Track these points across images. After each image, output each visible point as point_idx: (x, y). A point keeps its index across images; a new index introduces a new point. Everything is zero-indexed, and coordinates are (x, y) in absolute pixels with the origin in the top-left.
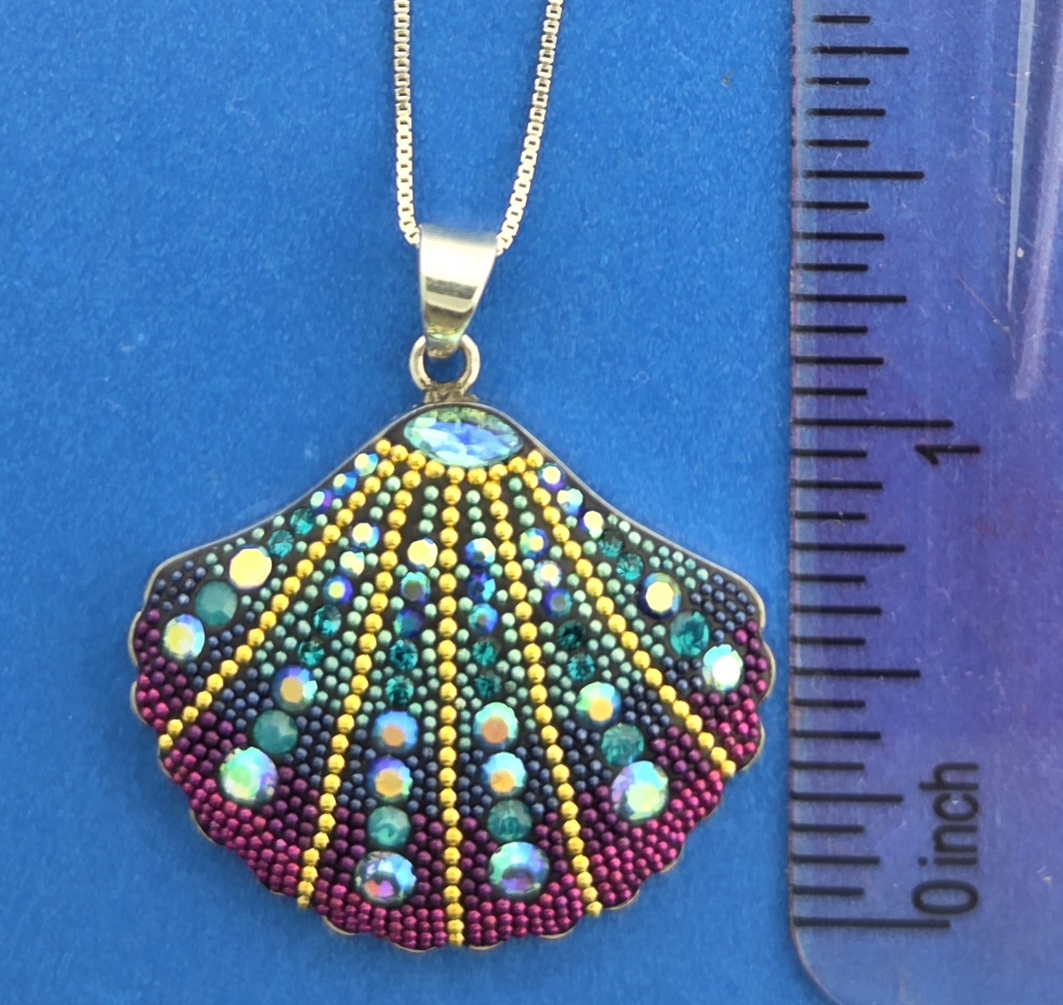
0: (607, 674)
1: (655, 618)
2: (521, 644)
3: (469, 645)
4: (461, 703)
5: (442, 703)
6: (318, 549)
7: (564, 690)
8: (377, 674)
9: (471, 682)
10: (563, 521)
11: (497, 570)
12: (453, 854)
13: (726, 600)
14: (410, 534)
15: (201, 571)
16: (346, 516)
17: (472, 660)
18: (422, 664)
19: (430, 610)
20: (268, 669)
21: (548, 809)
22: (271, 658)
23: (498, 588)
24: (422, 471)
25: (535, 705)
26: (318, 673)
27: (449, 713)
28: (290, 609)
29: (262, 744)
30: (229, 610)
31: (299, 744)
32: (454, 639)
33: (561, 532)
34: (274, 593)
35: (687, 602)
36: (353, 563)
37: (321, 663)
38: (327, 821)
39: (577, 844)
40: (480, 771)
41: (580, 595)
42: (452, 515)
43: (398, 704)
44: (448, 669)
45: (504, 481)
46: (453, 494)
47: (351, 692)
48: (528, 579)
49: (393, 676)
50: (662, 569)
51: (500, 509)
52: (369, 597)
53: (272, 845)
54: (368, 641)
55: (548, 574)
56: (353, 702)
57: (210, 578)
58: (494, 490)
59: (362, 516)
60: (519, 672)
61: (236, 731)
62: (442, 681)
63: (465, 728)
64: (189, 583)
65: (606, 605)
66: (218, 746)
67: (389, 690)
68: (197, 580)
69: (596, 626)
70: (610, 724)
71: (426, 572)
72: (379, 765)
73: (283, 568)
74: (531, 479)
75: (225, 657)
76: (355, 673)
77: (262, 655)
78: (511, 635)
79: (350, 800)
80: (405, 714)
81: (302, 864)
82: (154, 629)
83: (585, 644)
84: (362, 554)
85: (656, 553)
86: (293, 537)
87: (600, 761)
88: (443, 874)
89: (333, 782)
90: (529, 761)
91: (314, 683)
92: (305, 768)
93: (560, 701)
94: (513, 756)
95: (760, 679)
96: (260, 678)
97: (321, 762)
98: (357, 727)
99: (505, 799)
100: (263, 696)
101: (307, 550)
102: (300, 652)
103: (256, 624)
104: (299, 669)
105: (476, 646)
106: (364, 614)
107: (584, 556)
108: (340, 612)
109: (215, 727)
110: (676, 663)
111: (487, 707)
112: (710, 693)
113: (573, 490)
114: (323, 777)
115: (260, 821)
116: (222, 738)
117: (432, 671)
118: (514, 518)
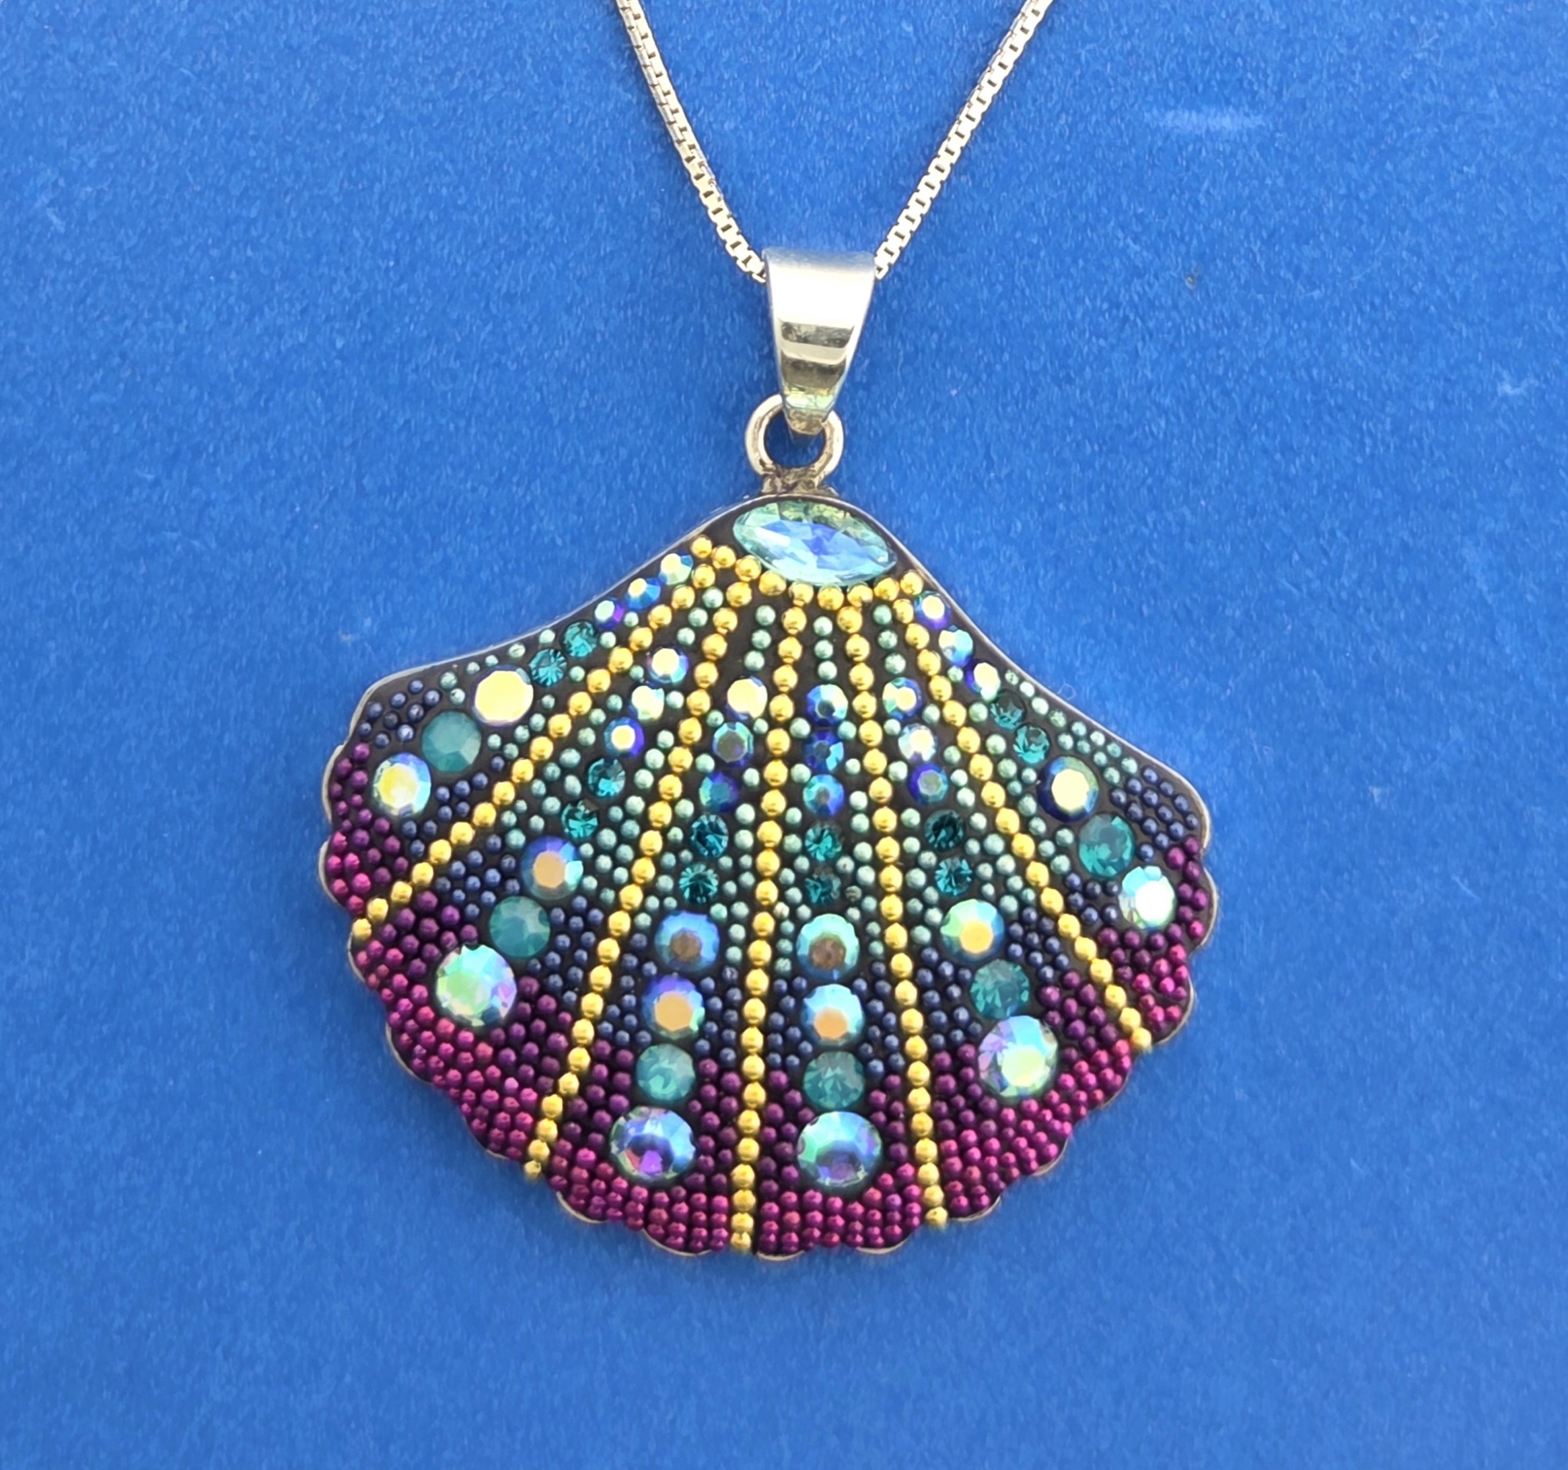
0: (989, 889)
1: (1058, 818)
2: (873, 836)
3: (801, 830)
4: (783, 909)
5: (755, 907)
6: (600, 679)
7: (927, 906)
9: (800, 882)
10: (944, 672)
11: (848, 729)
12: (750, 1120)
13: (1160, 805)
14: (731, 669)
15: (432, 696)
16: (643, 637)
17: (804, 851)
18: (734, 851)
19: (751, 776)
20: (517, 838)
21: (890, 1070)
22: (522, 824)
23: (848, 755)
24: (754, 584)
25: (885, 923)
26: (587, 850)
27: (764, 922)
28: (555, 758)
29: (498, 941)
30: (470, 751)
31: (552, 946)
32: (781, 820)
33: (941, 687)
34: (534, 734)
35: (1106, 802)
36: (648, 703)
37: (593, 838)
38: (580, 1058)
39: (922, 1122)
40: (800, 1005)
41: (960, 777)
42: (791, 649)
43: (695, 904)
44: (769, 861)
45: (867, 609)
46: (795, 619)
47: (631, 881)
48: (890, 747)
49: (690, 865)
50: (1076, 753)
51: (858, 647)
52: (666, 752)
53: (499, 1086)
54: (661, 812)
55: (919, 742)
56: (633, 895)
57: (445, 706)
58: (852, 620)
59: (665, 638)
60: (867, 874)
61: (464, 920)
62: (759, 877)
63: (786, 945)
64: (415, 711)
65: (994, 794)
66: (437, 940)
67: (684, 882)
68: (426, 707)
69: (979, 821)
70: (985, 960)
71: (749, 725)
72: (661, 986)
73: (549, 701)
74: (905, 610)
75: (457, 817)
76: (639, 854)
77: (509, 818)
78: (860, 822)
79: (616, 1030)
80: (703, 918)
81: (538, 1115)
82: (360, 769)
83: (961, 845)
84: (661, 691)
85: (1068, 730)
86: (566, 660)
87: (967, 1008)
88: (733, 1147)
89: (593, 1003)
90: (869, 1000)
91: (580, 863)
92: (556, 980)
93: (921, 920)
94: (847, 990)
95: (1196, 919)
96: (505, 849)
97: (580, 974)
98: (634, 929)
99: (832, 1048)
100: (506, 876)
101: (585, 679)
102: (563, 818)
103: (505, 774)
104: (559, 842)
105: (810, 833)
106: (658, 774)
107: (969, 723)
108: (624, 768)
109: (435, 913)
110: (1084, 884)
111: (818, 919)
112: (1128, 930)
113: (960, 632)
114: (581, 995)
115: (485, 1050)
116: (443, 928)
117: (746, 861)
118: (877, 660)
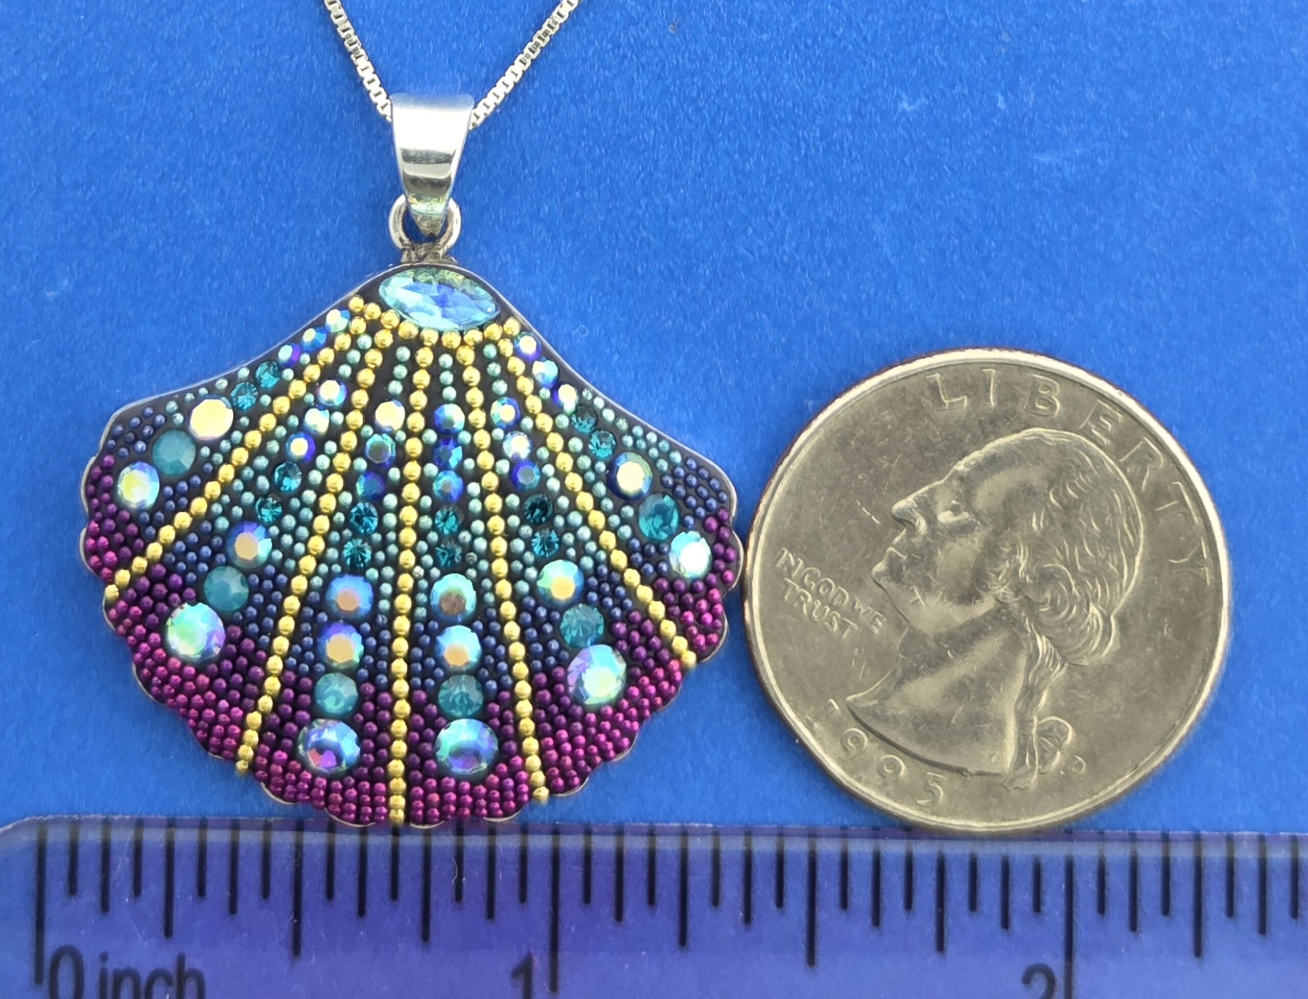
0: (572, 552)
1: (621, 498)
2: (485, 516)
3: (432, 513)
4: (419, 571)
5: (399, 570)
6: (282, 404)
7: (526, 566)
8: (335, 536)
9: (431, 551)
10: (536, 392)
11: (465, 437)
12: (400, 727)
13: (698, 485)
14: (378, 395)
15: (160, 419)
16: (313, 372)
17: (434, 528)
18: (382, 529)
19: (394, 473)
20: (223, 523)
21: (501, 687)
22: (226, 513)
23: (466, 456)
24: (395, 331)
25: (495, 580)
26: (274, 530)
27: (406, 581)
28: (250, 463)
29: (211, 600)
30: (187, 460)
31: (250, 602)
32: (417, 506)
33: (534, 404)
34: (234, 446)
35: (658, 485)
36: (317, 421)
37: (278, 521)
38: (273, 684)
39: (527, 725)
40: (434, 641)
41: (549, 469)
42: (422, 378)
43: (355, 569)
44: (408, 536)
45: (478, 348)
46: (425, 356)
47: (307, 553)
48: (496, 450)
49: (350, 540)
50: (635, 449)
51: (472, 375)
52: (332, 457)
53: (214, 705)
54: (328, 502)
55: (518, 446)
56: (308, 563)
57: (168, 427)
58: (467, 355)
59: (329, 373)
60: (481, 544)
61: (185, 585)
62: (401, 548)
63: (422, 597)
64: (147, 430)
65: (574, 481)
66: (166, 599)
67: (346, 553)
68: (156, 427)
69: (564, 502)
70: (571, 604)
71: (392, 435)
72: (331, 629)
73: (245, 421)
74: (507, 347)
75: (179, 509)
76: (312, 533)
77: (217, 508)
78: (475, 505)
79: (299, 663)
80: (361, 579)
81: (244, 727)
82: (108, 474)
83: (551, 520)
84: (327, 411)
85: (630, 432)
86: (257, 390)
87: (558, 641)
88: (388, 746)
89: (281, 644)
90: (485, 636)
91: (269, 540)
92: (254, 627)
93: (522, 576)
94: (469, 630)
95: (727, 569)
96: (214, 532)
97: (271, 622)
98: (310, 588)
99: (458, 673)
100: (215, 552)
101: (271, 404)
102: (257, 507)
103: (213, 476)
104: (255, 525)
105: (439, 513)
106: (326, 473)
107: (555, 429)
108: (301, 470)
109: (164, 580)
110: (642, 546)
111: (446, 577)
112: (676, 579)
113: (548, 362)
114: (272, 637)
115: (204, 679)
116: (171, 591)
117: (392, 536)
118: (486, 385)
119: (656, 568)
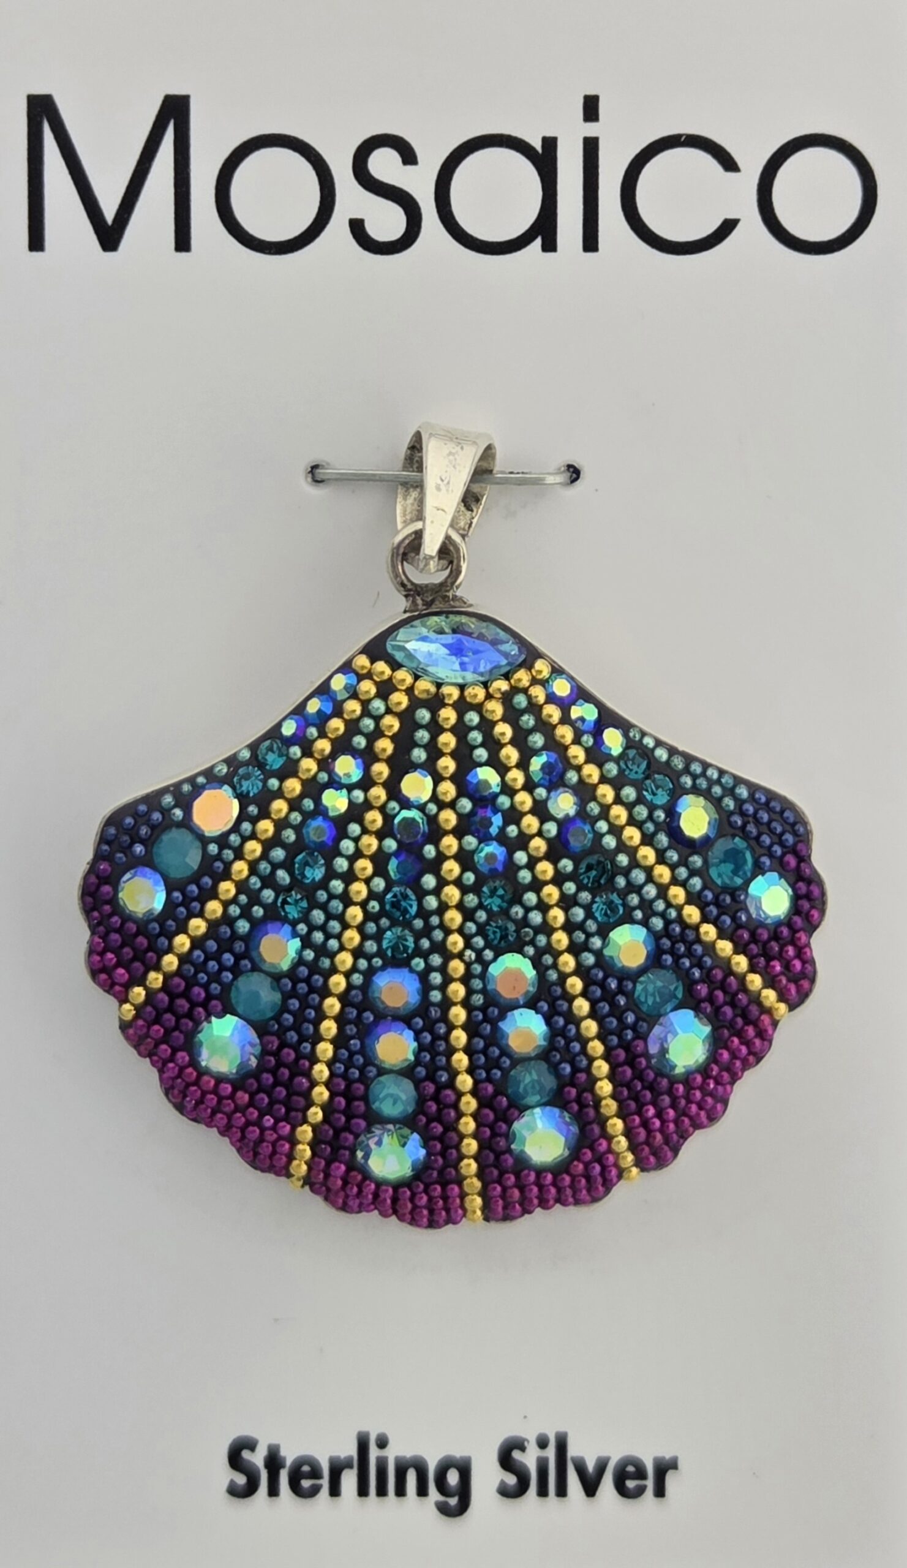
0: (638, 914)
1: (686, 845)
2: (537, 885)
3: (476, 889)
4: (470, 954)
5: (448, 956)
6: (293, 786)
7: (589, 935)
8: (371, 927)
9: (481, 931)
10: (577, 741)
11: (504, 801)
12: (468, 1125)
13: (770, 821)
14: (401, 766)
15: (156, 816)
16: (324, 746)
17: (481, 906)
18: (424, 914)
19: (430, 851)
20: (243, 926)
21: (575, 1070)
22: (246, 913)
23: (507, 822)
24: (410, 691)
25: (556, 954)
26: (302, 928)
27: (457, 967)
28: (265, 856)
29: (240, 1010)
30: (194, 859)
31: (284, 1008)
32: (458, 883)
33: (577, 753)
34: (245, 839)
35: (723, 825)
36: (336, 802)
37: (305, 918)
38: (321, 1093)
39: (610, 1106)
40: (495, 1028)
41: (602, 826)
42: (448, 740)
43: (398, 960)
44: (454, 917)
45: (507, 699)
46: (448, 715)
47: (342, 948)
48: (541, 810)
49: (389, 929)
50: (695, 790)
51: (504, 730)
52: (356, 840)
53: (258, 1123)
54: (359, 890)
55: (564, 804)
56: (345, 960)
57: (168, 824)
58: (496, 709)
59: (342, 746)
60: (536, 918)
61: (209, 997)
62: (448, 932)
63: (477, 984)
64: (144, 831)
65: (633, 835)
66: (189, 1015)
67: (385, 944)
68: (153, 827)
69: (623, 859)
70: (643, 970)
71: (422, 808)
72: (379, 1029)
73: (253, 809)
74: (539, 694)
75: (191, 915)
76: (345, 926)
77: (234, 910)
78: (525, 876)
79: (347, 1069)
80: (406, 970)
81: (293, 1142)
82: (106, 883)
83: (611, 880)
84: (345, 791)
85: (687, 770)
86: (263, 773)
87: (633, 1012)
88: (457, 1147)
89: (325, 1050)
90: (552, 1017)
91: (298, 939)
92: (293, 1036)
93: (585, 947)
94: (533, 1012)
95: (812, 907)
96: (235, 936)
97: (311, 1028)
98: (350, 987)
99: (525, 1060)
100: (238, 958)
101: (280, 788)
102: (279, 904)
103: (226, 875)
104: (279, 924)
105: (485, 889)
106: (352, 859)
107: (603, 779)
108: (324, 858)
109: (186, 994)
110: (716, 897)
111: (501, 958)
112: (757, 927)
113: (587, 705)
114: (314, 1045)
115: (243, 1097)
116: (193, 1005)
117: (435, 920)
118: (520, 740)
119: (734, 918)
